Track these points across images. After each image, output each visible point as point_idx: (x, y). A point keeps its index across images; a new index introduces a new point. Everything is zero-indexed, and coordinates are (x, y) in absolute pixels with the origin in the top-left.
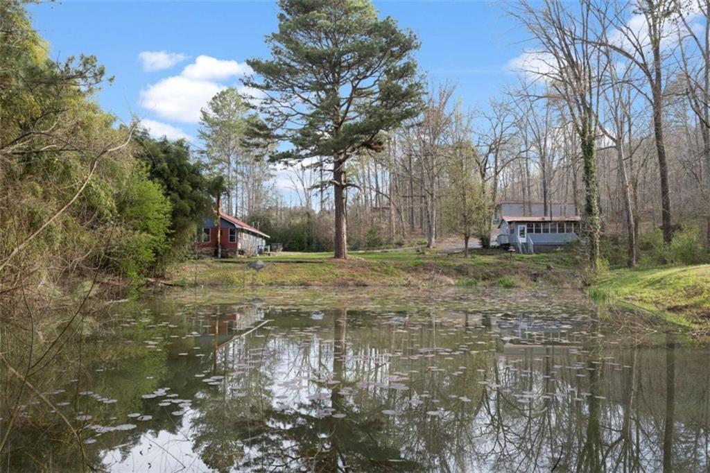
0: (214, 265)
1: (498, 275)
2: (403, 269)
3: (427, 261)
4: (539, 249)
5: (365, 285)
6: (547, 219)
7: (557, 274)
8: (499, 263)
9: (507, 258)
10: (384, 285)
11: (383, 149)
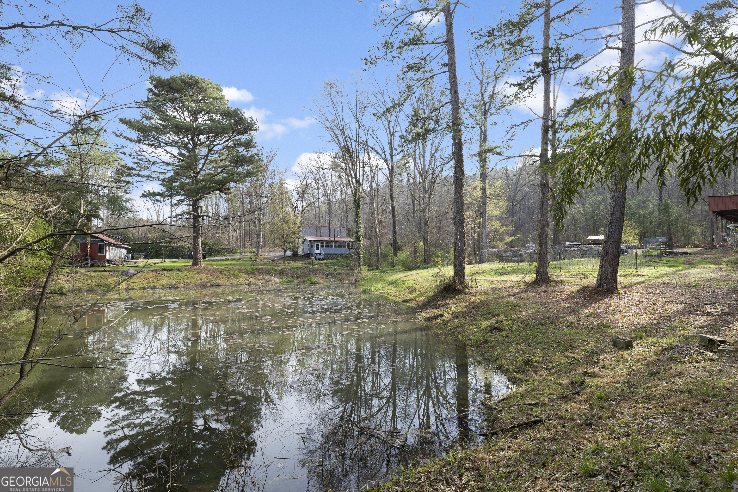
0: (88, 273)
1: (305, 275)
2: (245, 273)
3: (260, 267)
4: (327, 257)
5: (219, 286)
6: (332, 239)
7: (339, 274)
8: (306, 267)
9: (309, 263)
10: (233, 285)
11: (230, 193)
